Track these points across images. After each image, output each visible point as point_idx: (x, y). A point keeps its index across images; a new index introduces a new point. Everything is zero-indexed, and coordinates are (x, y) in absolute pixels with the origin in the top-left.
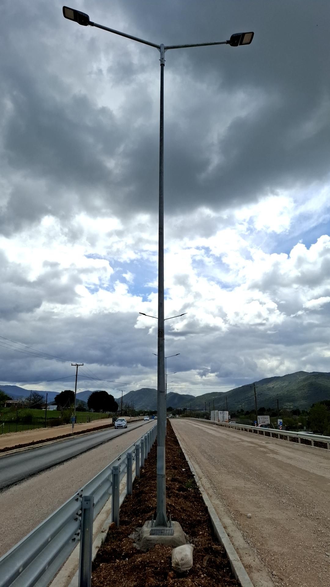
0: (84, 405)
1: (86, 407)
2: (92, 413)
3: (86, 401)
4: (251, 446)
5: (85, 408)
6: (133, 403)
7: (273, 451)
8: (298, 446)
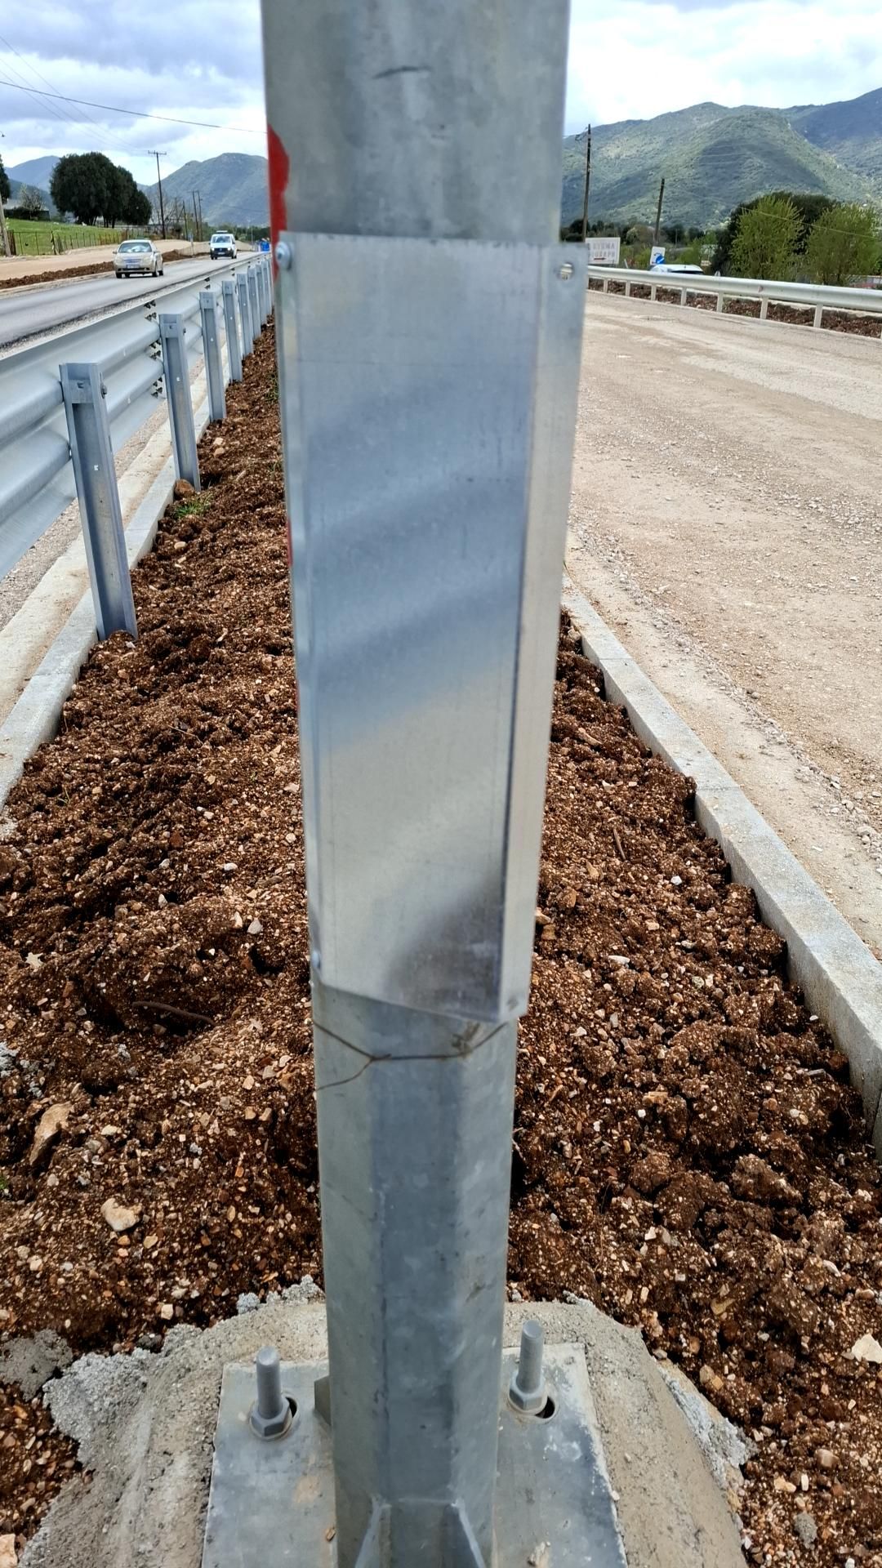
0: (40, 199)
1: (49, 206)
2: (71, 226)
3: (45, 185)
4: (607, 332)
5: (46, 209)
6: (196, 198)
7: (694, 348)
8: (760, 327)
